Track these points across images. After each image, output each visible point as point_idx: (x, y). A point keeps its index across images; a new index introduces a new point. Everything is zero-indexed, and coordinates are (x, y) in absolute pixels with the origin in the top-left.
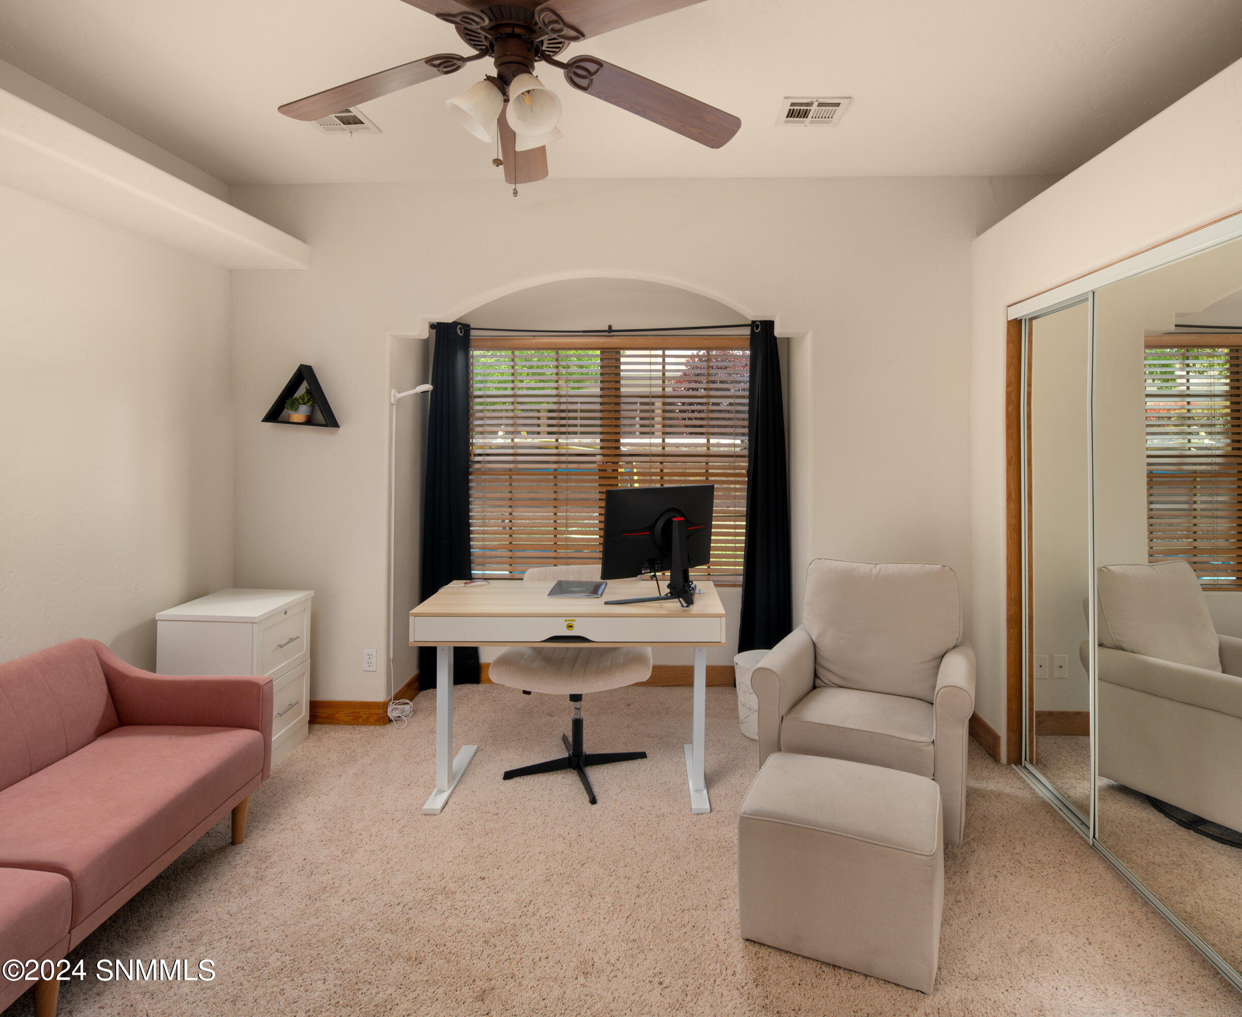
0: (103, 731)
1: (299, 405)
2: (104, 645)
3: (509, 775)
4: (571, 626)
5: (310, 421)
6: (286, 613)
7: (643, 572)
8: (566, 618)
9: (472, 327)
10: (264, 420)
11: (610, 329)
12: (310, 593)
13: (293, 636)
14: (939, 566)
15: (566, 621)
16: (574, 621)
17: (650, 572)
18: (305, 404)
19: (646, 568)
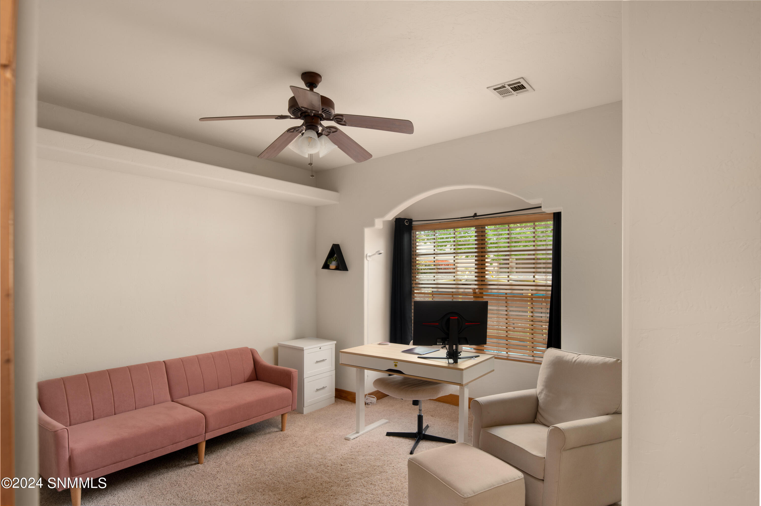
0: (250, 380)
1: (332, 261)
2: (257, 351)
3: (389, 434)
4: (396, 365)
5: (337, 268)
6: (320, 348)
7: (438, 344)
8: (395, 361)
9: (413, 220)
10: (322, 268)
11: (475, 215)
12: (335, 342)
13: (325, 359)
14: (615, 359)
15: (394, 362)
16: (397, 363)
17: (442, 345)
18: (334, 261)
19: (439, 342)
